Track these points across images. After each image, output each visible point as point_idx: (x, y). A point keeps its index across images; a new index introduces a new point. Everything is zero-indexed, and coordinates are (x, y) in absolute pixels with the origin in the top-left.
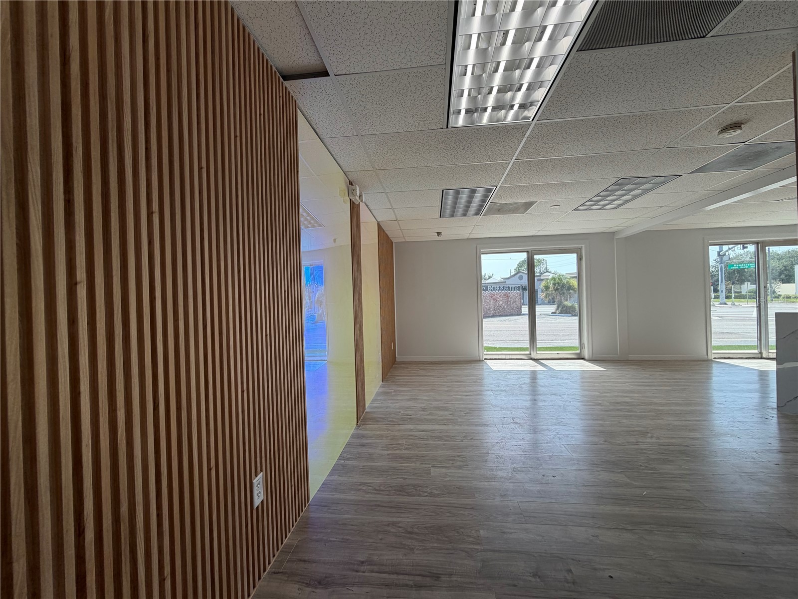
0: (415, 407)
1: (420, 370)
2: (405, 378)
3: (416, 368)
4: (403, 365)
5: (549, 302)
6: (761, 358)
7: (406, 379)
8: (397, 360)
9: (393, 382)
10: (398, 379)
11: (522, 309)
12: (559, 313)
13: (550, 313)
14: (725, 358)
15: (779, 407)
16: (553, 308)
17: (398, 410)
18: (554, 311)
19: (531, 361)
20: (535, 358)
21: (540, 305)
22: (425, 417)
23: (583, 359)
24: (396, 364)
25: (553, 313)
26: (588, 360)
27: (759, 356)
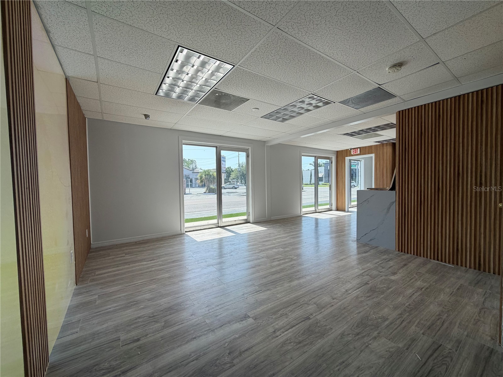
0: (139, 318)
1: (126, 254)
2: (110, 270)
3: (120, 252)
4: (101, 252)
5: (199, 186)
6: (316, 212)
7: (111, 272)
8: (92, 246)
9: (93, 280)
10: (99, 275)
11: (186, 190)
12: (208, 193)
13: (203, 193)
14: (306, 214)
15: (358, 240)
16: (204, 190)
17: (114, 336)
18: (205, 191)
19: (219, 228)
20: (222, 226)
21: (194, 188)
22: (162, 334)
23: (249, 222)
24: (91, 252)
25: (204, 193)
26: (253, 223)
27: (315, 211)
